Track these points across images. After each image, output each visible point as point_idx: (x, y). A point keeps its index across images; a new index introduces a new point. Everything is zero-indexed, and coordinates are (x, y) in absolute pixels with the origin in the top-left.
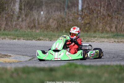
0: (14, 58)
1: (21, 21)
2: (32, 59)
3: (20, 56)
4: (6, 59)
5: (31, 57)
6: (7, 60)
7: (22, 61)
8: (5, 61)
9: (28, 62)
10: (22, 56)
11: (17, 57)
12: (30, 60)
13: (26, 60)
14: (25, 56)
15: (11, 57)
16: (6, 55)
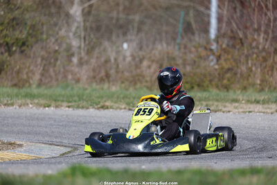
0: (25, 151)
2: (70, 152)
3: (43, 145)
4: (6, 153)
5: (69, 147)
6: (8, 155)
7: (43, 157)
8: (2, 159)
9: (58, 160)
10: (48, 146)
11: (33, 147)
12: (64, 154)
13: (54, 155)
14: (52, 147)
15: (19, 149)
16: (11, 144)
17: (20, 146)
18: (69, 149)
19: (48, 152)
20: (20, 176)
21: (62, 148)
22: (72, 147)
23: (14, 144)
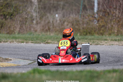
0: (13, 62)
2: (32, 63)
3: (21, 60)
4: (4, 63)
5: (32, 60)
6: (5, 64)
7: (21, 65)
8: (2, 66)
9: (27, 66)
10: (23, 60)
11: (16, 61)
12: (30, 64)
13: (26, 64)
14: (25, 60)
16: (6, 59)
17: (11, 60)
18: (32, 62)
19: (23, 63)
20: (11, 74)
21: (29, 61)
22: (33, 61)
23: (8, 59)
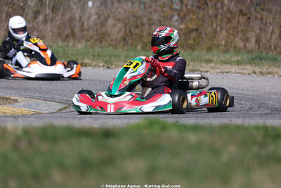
1: (42, 23)
2: (66, 108)
3: (39, 101)
4: (6, 107)
5: (63, 103)
7: (43, 112)
8: (4, 113)
11: (30, 103)
12: (61, 110)
13: (52, 111)
17: (16, 101)
21: (57, 104)
22: (66, 103)
